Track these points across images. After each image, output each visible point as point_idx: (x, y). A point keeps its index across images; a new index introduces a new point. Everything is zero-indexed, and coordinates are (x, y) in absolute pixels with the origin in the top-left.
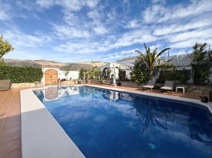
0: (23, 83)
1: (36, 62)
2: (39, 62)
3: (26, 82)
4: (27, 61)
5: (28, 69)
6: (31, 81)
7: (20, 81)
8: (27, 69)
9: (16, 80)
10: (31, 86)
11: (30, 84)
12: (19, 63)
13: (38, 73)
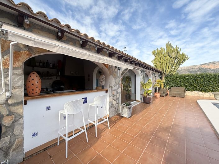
0: (196, 92)
1: (203, 66)
2: (206, 65)
3: (200, 91)
4: (192, 67)
5: (203, 76)
6: (206, 91)
7: (193, 89)
8: (201, 76)
9: (189, 88)
10: (205, 96)
11: (204, 94)
12: (184, 70)
13: (217, 81)
